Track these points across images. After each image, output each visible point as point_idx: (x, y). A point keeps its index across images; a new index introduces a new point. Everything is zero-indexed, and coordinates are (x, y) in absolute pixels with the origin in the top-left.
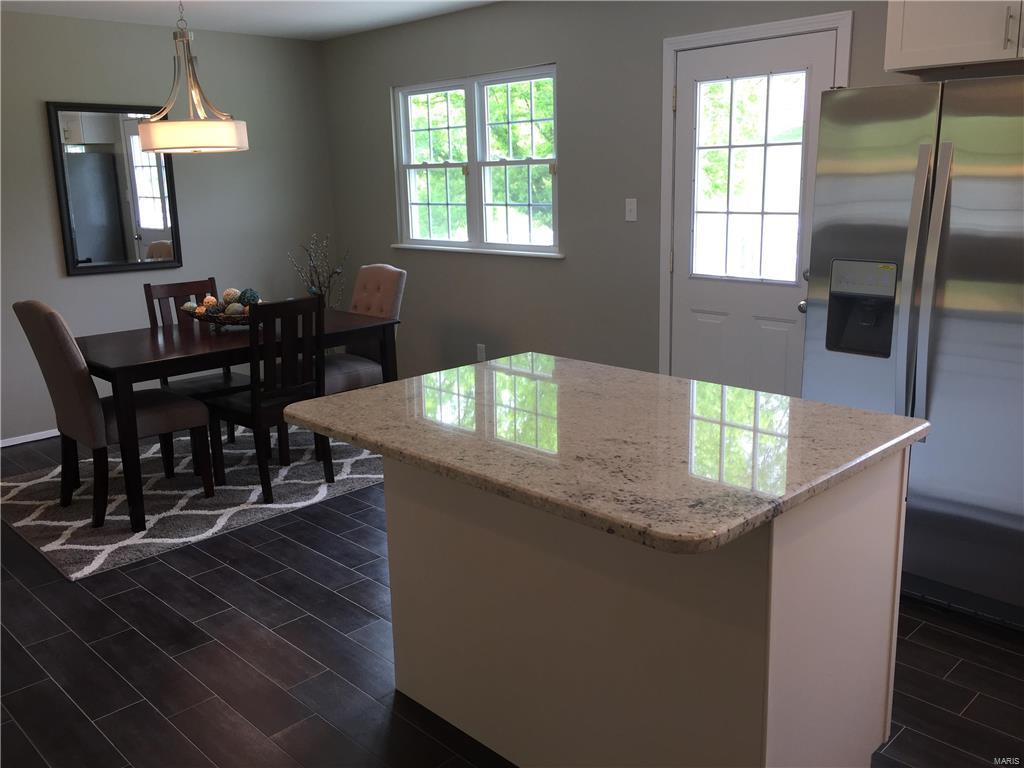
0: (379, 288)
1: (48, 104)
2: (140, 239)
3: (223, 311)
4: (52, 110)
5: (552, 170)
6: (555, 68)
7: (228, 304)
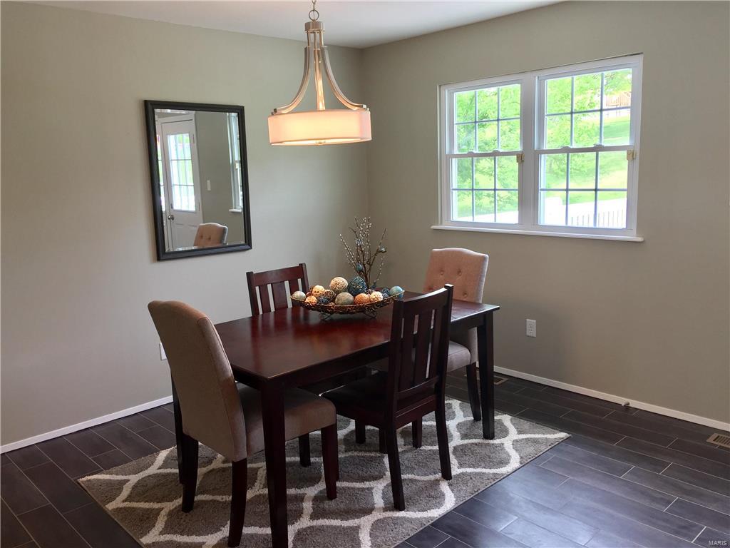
0: (459, 272)
1: (146, 102)
2: (173, 219)
3: (333, 301)
4: (149, 109)
5: (631, 156)
6: (640, 58)
7: (338, 292)
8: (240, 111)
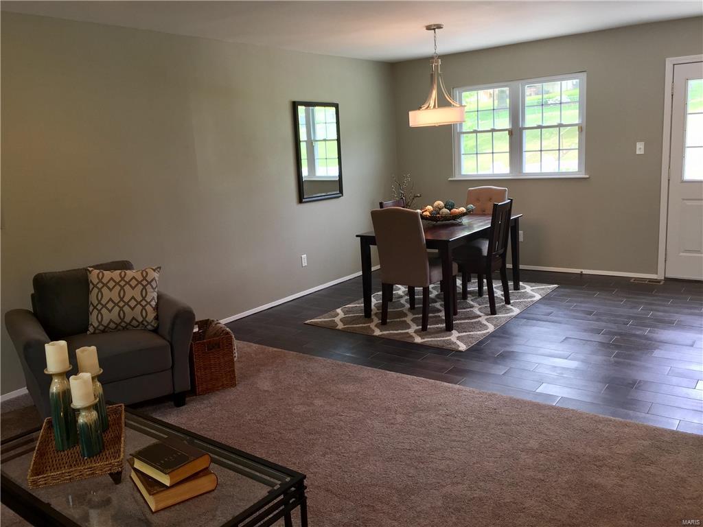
0: (490, 199)
1: (293, 102)
4: (296, 106)
5: (581, 130)
6: (585, 74)
7: (440, 209)
8: (336, 106)
